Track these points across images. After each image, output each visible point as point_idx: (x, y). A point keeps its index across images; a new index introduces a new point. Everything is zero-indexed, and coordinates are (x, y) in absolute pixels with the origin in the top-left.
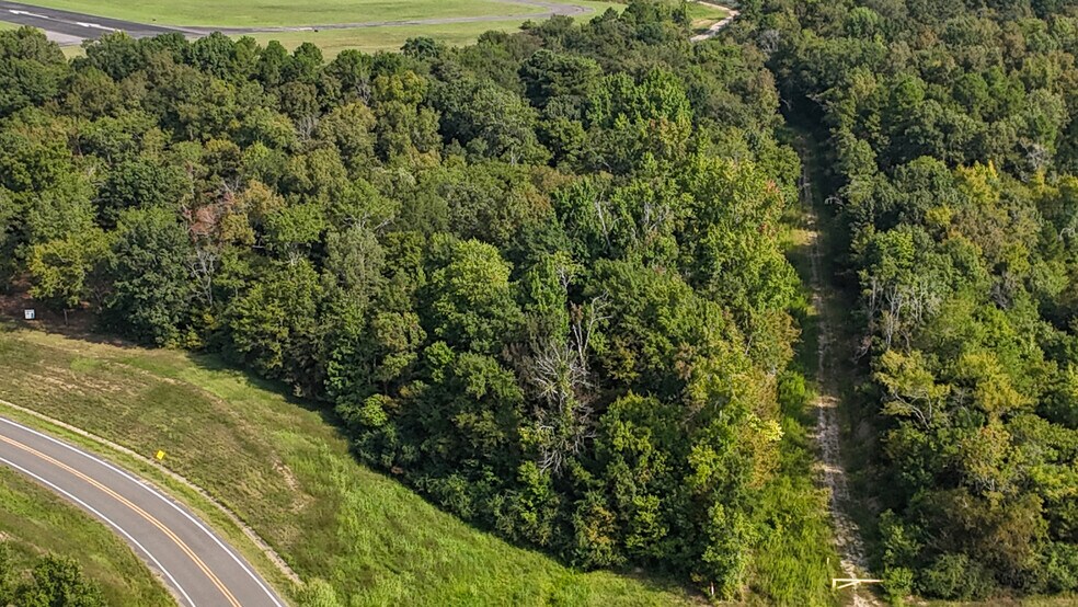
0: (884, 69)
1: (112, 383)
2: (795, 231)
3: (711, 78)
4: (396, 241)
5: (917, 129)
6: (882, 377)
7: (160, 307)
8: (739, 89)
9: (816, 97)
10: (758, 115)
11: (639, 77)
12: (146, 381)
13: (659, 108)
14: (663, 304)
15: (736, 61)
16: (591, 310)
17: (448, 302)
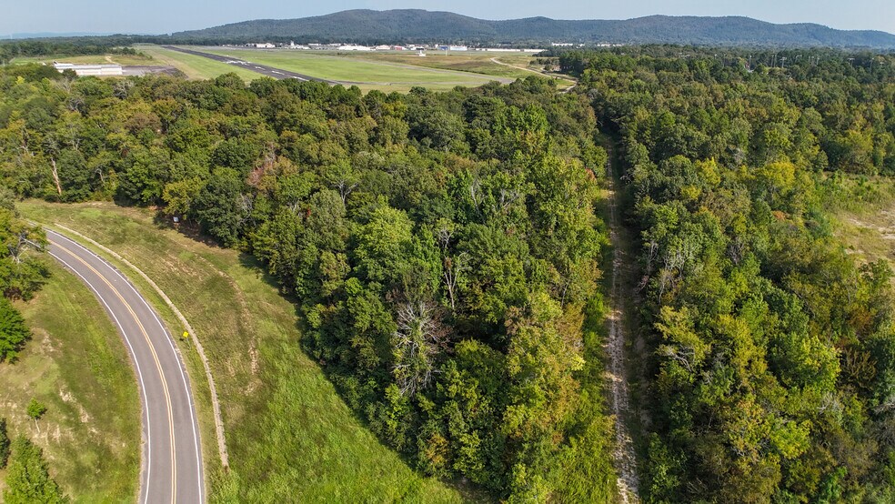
0: (652, 107)
1: (194, 270)
2: (602, 191)
3: (562, 110)
4: (357, 198)
5: (672, 139)
6: (660, 326)
7: (225, 227)
8: (576, 116)
9: (616, 120)
10: (585, 129)
11: (523, 108)
12: (210, 270)
13: (530, 125)
14: (499, 274)
15: (576, 102)
16: (458, 261)
17: (363, 250)
